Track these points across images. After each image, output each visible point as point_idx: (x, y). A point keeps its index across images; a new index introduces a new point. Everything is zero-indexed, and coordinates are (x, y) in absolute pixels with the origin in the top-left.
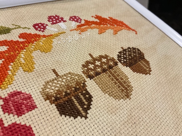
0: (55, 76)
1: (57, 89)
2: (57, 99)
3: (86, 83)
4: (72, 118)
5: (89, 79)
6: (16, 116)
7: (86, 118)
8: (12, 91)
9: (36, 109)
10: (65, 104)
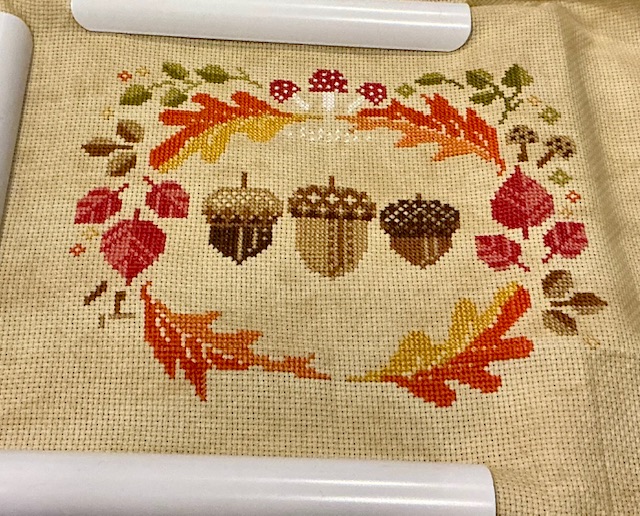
0: (240, 186)
1: (228, 205)
2: (219, 219)
3: (279, 218)
4: (221, 254)
5: (290, 214)
6: (157, 215)
7: (239, 263)
8: (169, 179)
9: (184, 219)
10: (225, 231)
